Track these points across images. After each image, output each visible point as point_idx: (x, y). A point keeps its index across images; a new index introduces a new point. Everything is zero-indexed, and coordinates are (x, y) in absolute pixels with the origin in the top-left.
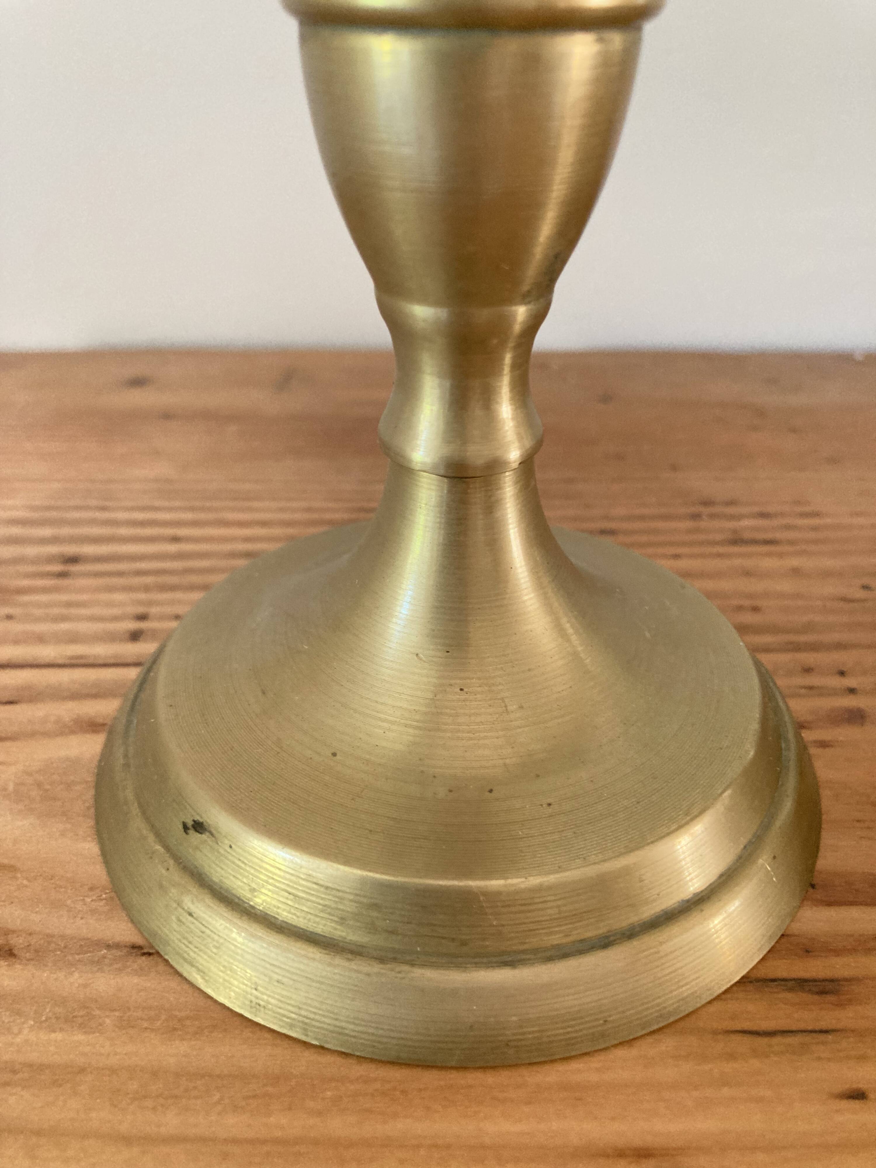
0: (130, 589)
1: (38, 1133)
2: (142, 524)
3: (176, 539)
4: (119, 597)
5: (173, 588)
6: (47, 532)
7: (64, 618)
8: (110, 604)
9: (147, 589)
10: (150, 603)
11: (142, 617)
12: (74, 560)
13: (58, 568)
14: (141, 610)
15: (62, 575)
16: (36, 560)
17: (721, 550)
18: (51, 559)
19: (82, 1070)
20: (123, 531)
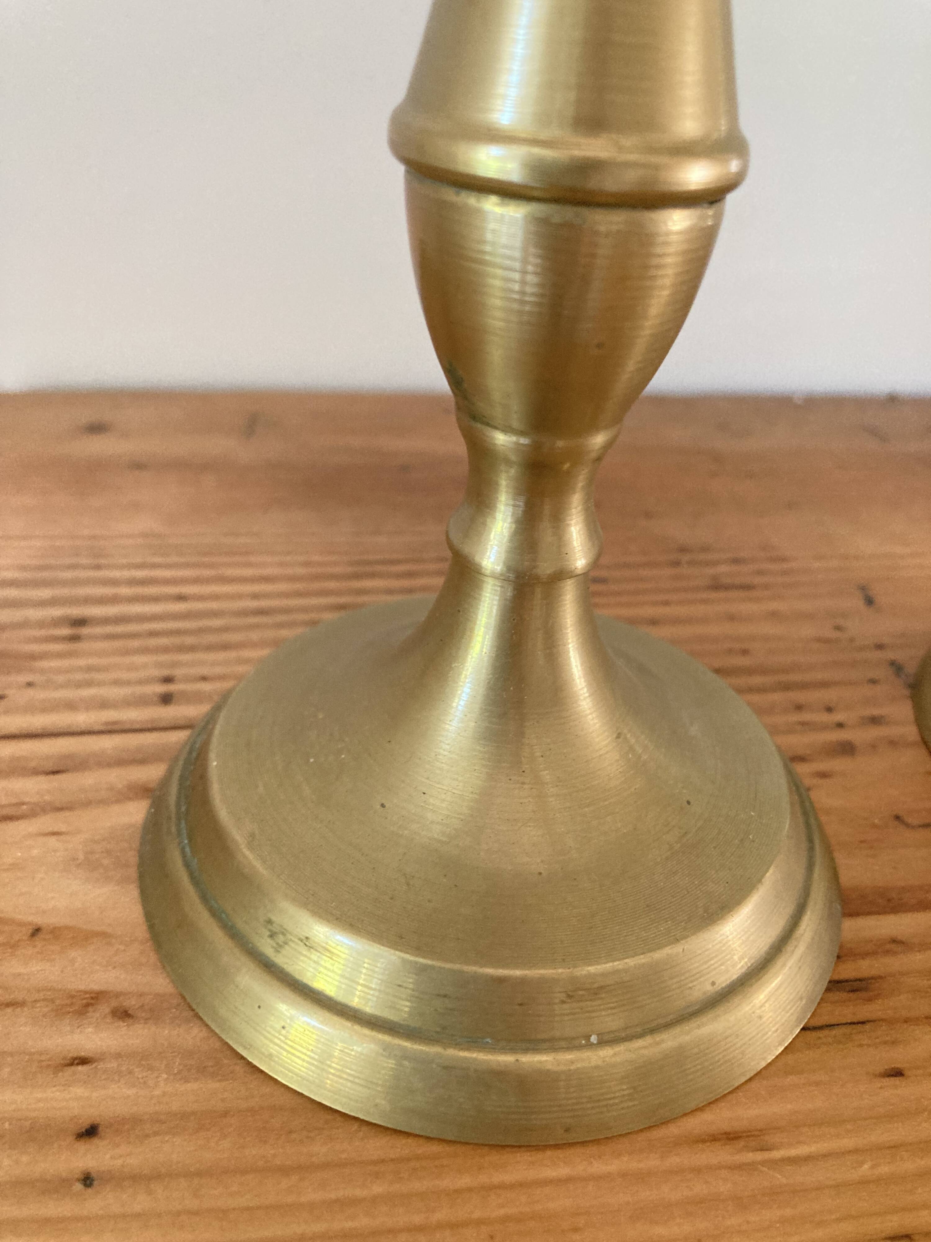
0: (146, 651)
1: (199, 1174)
2: (143, 582)
3: (181, 598)
4: (139, 659)
5: (192, 649)
6: (45, 593)
7: (89, 684)
8: (131, 668)
9: (166, 650)
10: (174, 665)
11: (168, 680)
12: (80, 622)
13: (66, 631)
14: (166, 672)
15: (75, 638)
16: (41, 624)
17: (704, 595)
18: (57, 622)
19: (225, 1114)
20: (125, 591)
